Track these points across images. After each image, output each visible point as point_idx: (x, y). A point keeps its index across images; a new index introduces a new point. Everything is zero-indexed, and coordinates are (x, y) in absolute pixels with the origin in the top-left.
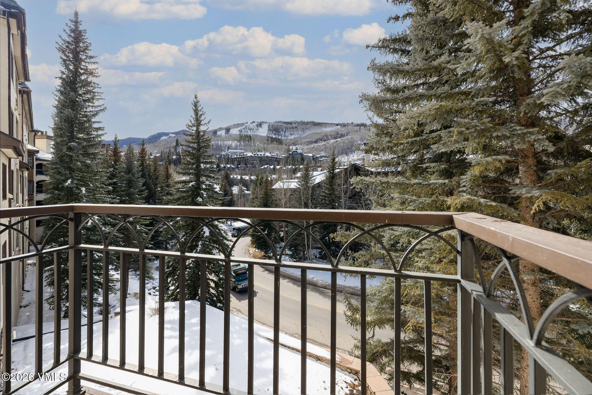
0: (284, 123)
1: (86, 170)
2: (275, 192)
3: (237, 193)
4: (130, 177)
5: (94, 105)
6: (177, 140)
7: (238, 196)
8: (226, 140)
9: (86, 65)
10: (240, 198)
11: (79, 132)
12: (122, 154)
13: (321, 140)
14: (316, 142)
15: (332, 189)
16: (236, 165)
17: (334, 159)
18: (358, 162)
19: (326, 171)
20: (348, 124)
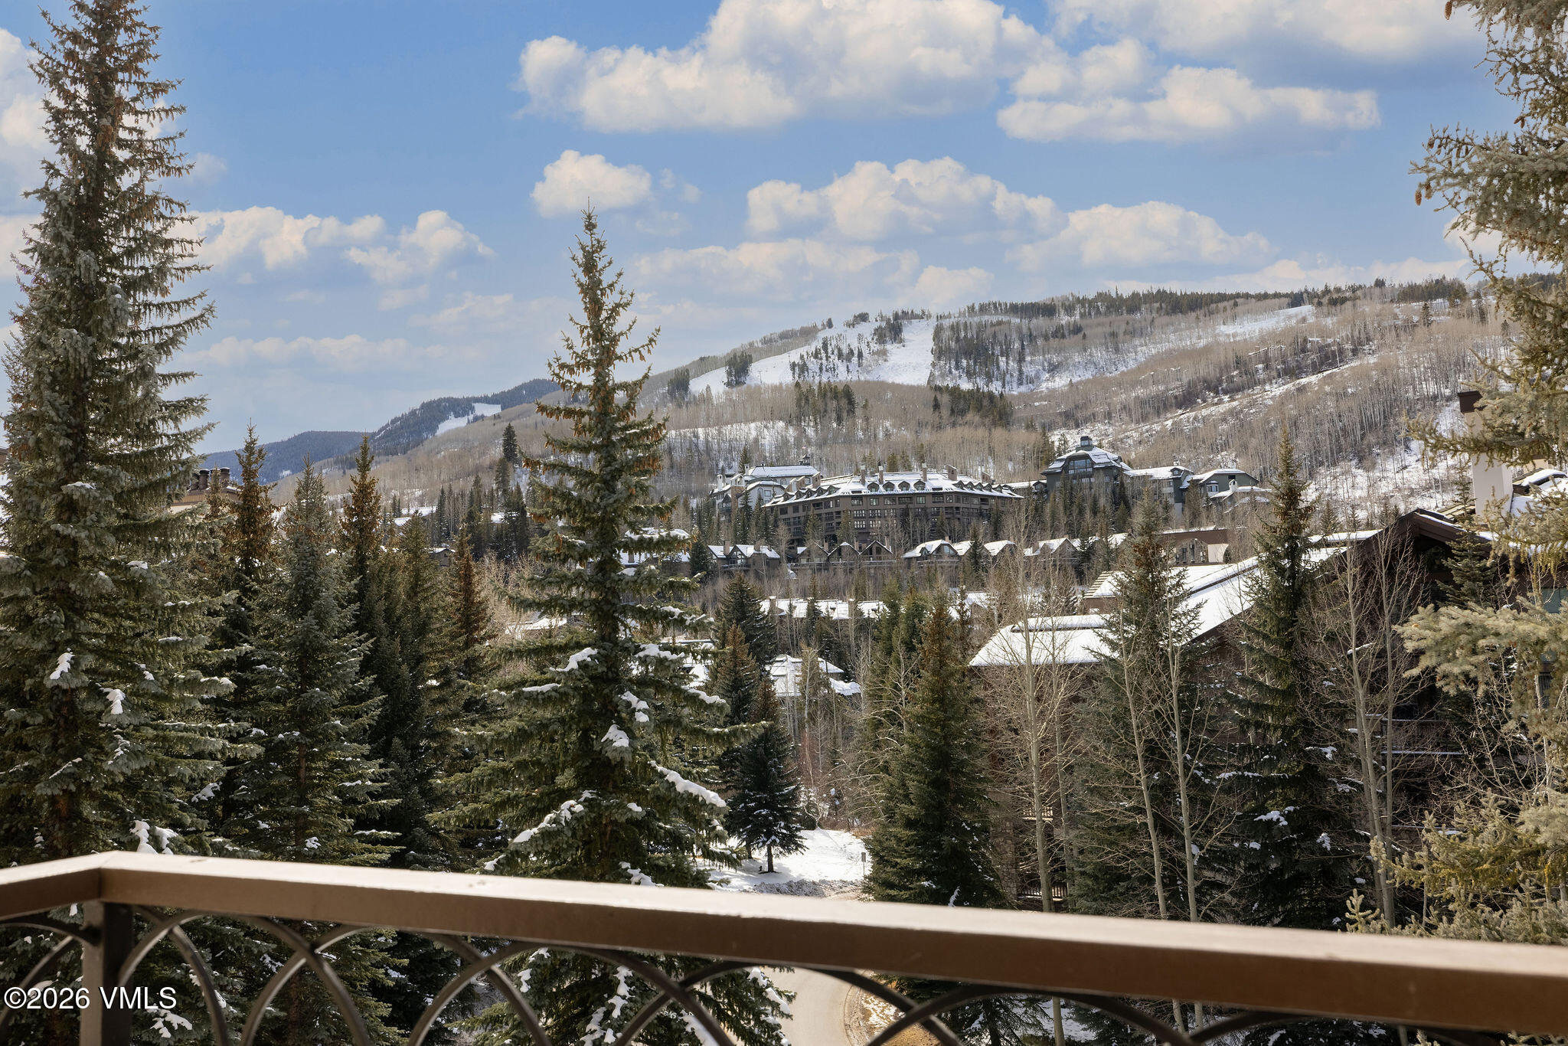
0: (1015, 309)
1: (132, 603)
2: (988, 686)
3: (793, 691)
4: (309, 631)
5: (167, 299)
6: (509, 434)
7: (800, 710)
8: (734, 420)
9: (138, 126)
10: (812, 718)
11: (105, 428)
12: (276, 515)
13: (1214, 387)
14: (1187, 400)
15: (1295, 664)
16: (784, 547)
17: (1292, 495)
18: (1432, 503)
19: (1251, 561)
20: (1354, 289)
